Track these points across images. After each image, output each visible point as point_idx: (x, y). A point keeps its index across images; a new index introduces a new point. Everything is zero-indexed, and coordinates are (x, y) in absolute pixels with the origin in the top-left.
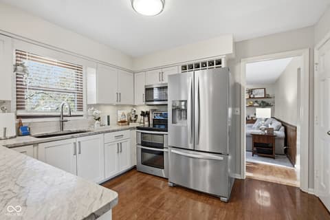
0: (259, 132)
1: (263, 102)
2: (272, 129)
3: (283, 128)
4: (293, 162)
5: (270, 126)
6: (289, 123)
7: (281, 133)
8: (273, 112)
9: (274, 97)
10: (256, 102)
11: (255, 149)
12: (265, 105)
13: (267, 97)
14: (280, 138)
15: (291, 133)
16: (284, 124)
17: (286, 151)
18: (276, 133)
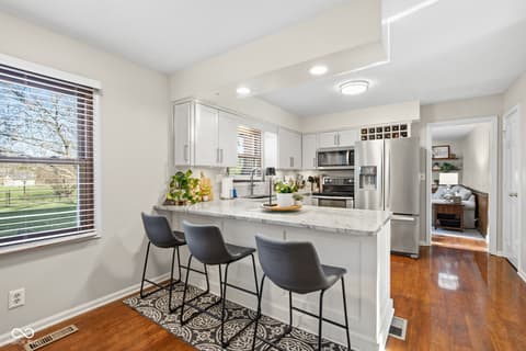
0: (443, 201)
1: (446, 164)
2: (460, 198)
3: (473, 197)
4: (483, 234)
5: (457, 195)
6: (481, 190)
7: (470, 203)
8: (460, 178)
9: (462, 158)
10: (437, 164)
11: (438, 222)
12: (449, 168)
13: (452, 157)
14: (470, 209)
15: (482, 203)
16: (474, 193)
17: (477, 224)
18: (464, 202)
